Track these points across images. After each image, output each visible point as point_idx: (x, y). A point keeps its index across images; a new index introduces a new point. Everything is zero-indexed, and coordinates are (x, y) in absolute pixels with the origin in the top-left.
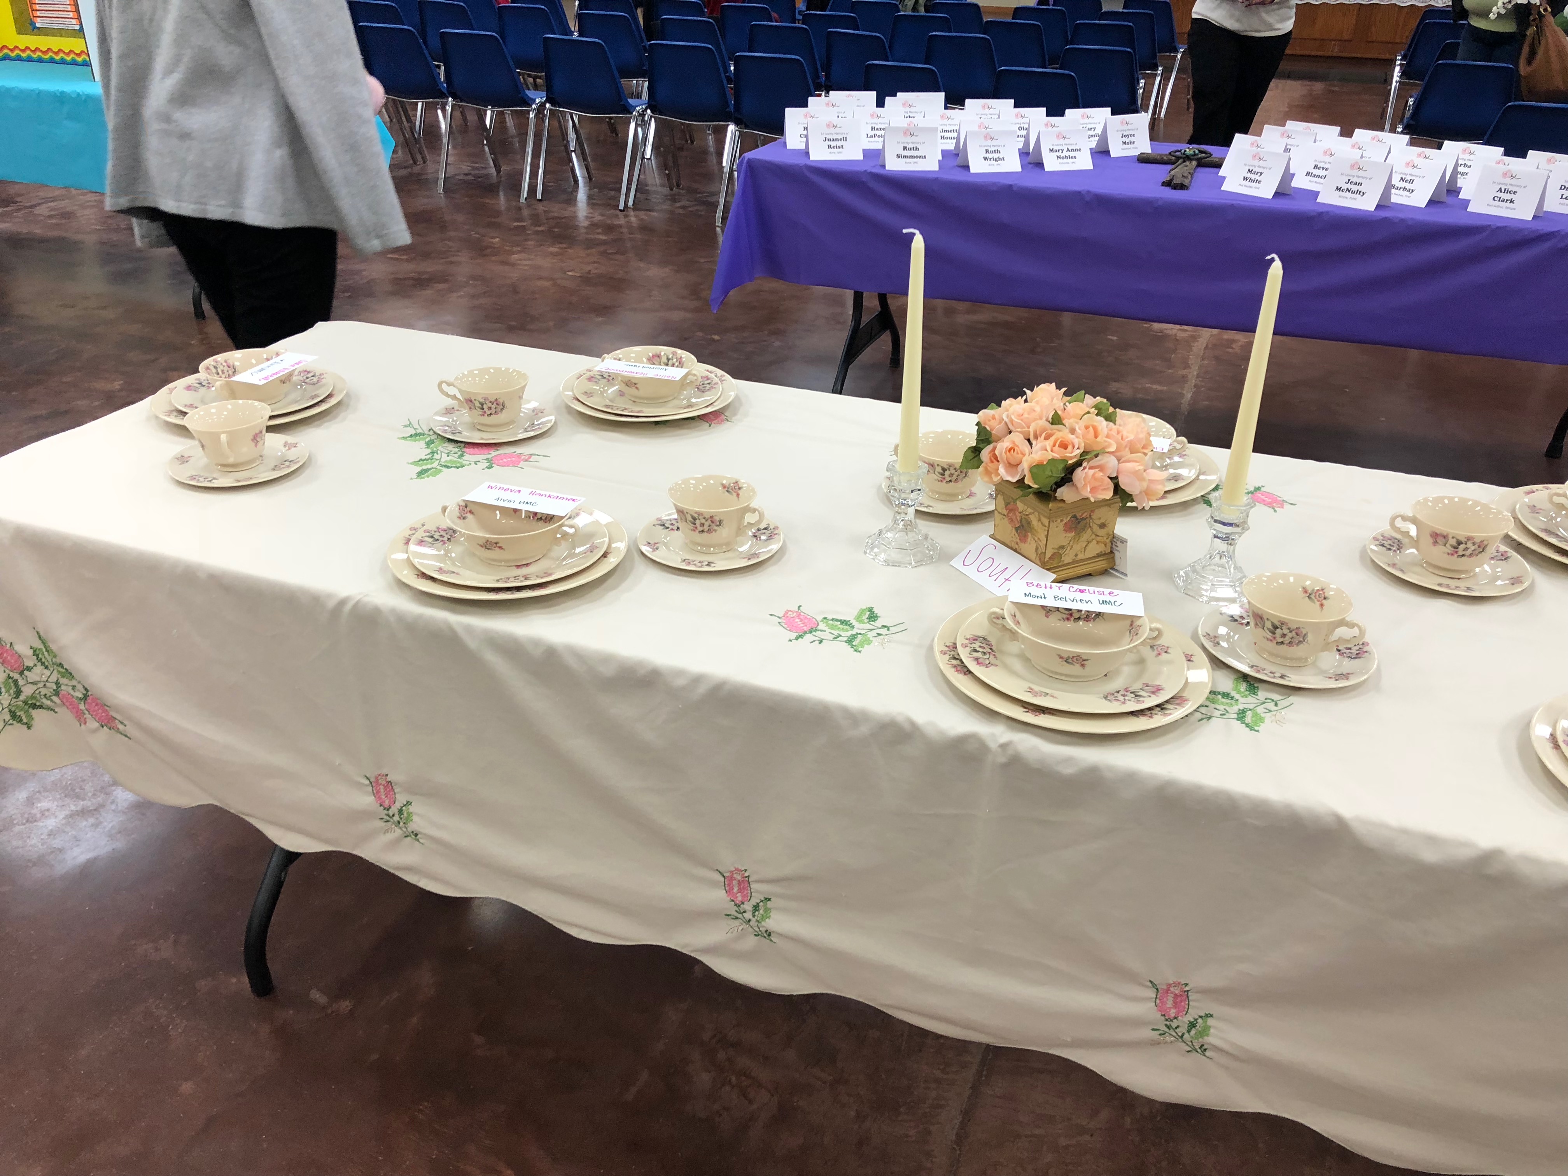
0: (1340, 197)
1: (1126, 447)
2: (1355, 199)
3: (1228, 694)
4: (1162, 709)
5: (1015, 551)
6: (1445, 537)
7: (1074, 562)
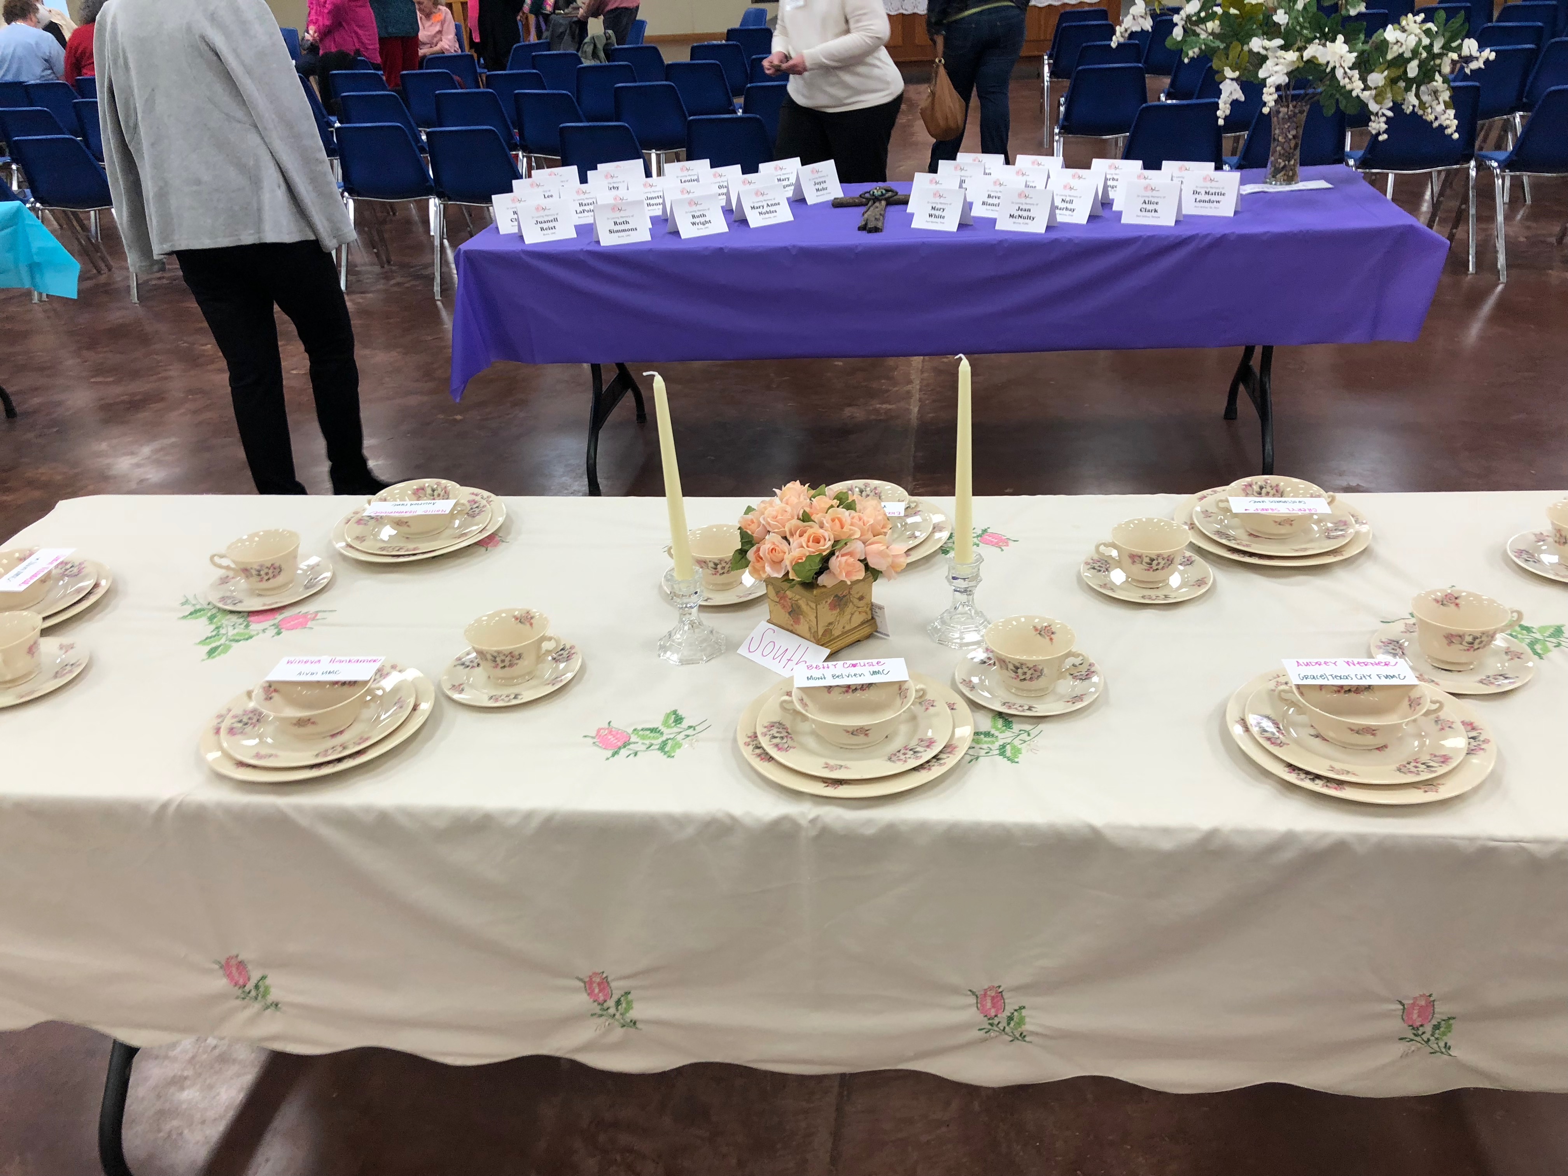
0: (1014, 223)
1: (868, 530)
2: (1027, 224)
3: (989, 733)
4: (938, 759)
5: (791, 632)
6: (1140, 557)
7: (844, 633)
